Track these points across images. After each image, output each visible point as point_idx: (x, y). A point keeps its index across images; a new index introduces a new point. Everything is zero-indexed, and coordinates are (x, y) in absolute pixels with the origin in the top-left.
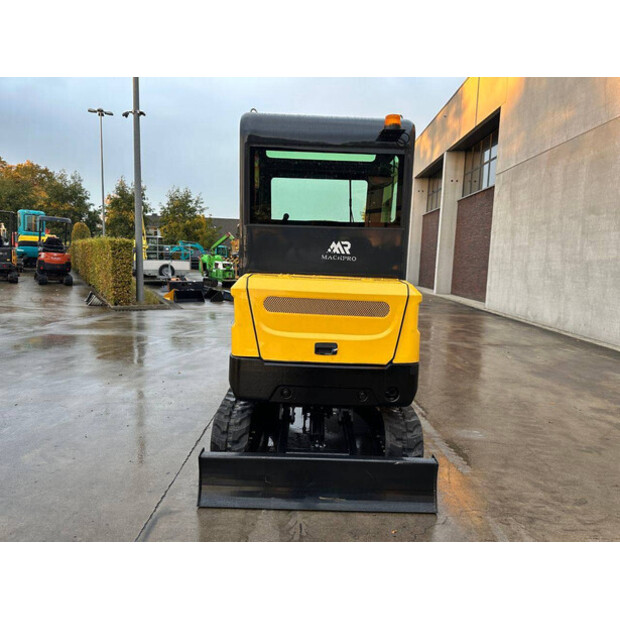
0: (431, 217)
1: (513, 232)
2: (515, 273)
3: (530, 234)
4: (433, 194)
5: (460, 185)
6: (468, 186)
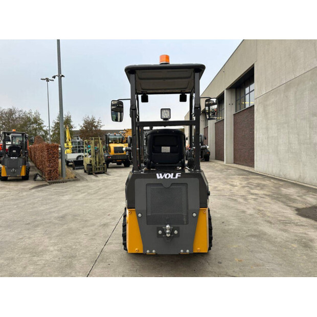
0: (219, 124)
1: (267, 129)
3: (278, 129)
5: (234, 106)
6: (238, 106)
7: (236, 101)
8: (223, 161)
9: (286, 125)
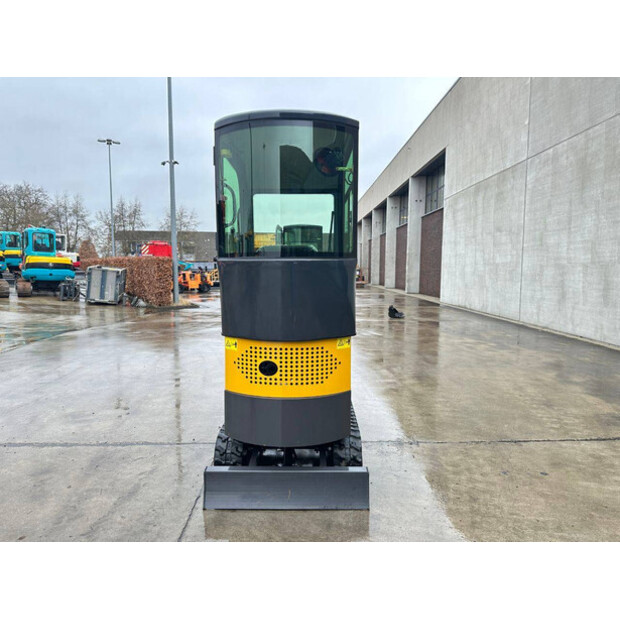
0: (402, 230)
1: (456, 243)
2: (457, 274)
3: (466, 245)
4: (403, 210)
5: (423, 204)
6: (429, 204)
7: (427, 196)
8: (404, 289)
9: (473, 240)
